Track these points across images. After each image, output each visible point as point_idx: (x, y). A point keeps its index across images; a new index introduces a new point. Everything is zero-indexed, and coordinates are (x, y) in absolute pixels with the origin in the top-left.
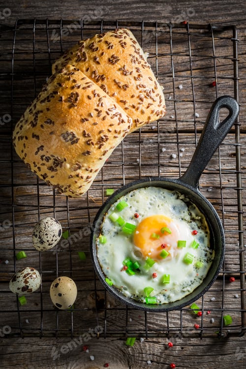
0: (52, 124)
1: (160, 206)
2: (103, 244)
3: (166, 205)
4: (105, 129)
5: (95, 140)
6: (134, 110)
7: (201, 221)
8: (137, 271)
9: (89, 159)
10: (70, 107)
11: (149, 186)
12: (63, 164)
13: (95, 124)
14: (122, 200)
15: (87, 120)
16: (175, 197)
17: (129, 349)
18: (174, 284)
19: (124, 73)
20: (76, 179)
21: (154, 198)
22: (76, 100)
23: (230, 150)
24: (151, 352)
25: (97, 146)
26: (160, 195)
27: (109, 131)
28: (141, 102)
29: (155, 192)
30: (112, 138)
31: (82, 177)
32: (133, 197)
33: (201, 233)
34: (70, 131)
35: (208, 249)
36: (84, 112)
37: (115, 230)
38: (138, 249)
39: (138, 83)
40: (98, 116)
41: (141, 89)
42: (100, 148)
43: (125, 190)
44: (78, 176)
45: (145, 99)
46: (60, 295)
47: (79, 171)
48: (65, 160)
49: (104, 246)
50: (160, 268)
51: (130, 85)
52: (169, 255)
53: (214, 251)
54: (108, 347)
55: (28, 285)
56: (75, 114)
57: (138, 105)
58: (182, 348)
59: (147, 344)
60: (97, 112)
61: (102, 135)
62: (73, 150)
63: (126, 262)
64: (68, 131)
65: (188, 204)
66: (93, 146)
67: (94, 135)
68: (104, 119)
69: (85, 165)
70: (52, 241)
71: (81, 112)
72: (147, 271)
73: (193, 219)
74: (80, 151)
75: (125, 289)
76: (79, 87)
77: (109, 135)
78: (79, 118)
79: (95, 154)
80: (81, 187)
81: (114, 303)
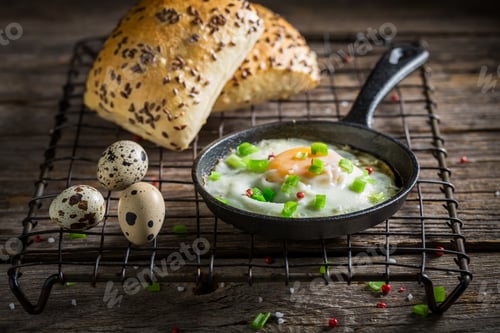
2: (213, 180)
4: (221, 8)
5: (206, 18)
7: (378, 166)
9: (195, 50)
11: (292, 137)
12: (155, 59)
16: (335, 148)
18: (335, 211)
20: (175, 88)
25: (208, 29)
27: (228, 11)
30: (232, 24)
31: (184, 84)
34: (168, 7)
35: (391, 186)
37: (236, 172)
38: (272, 171)
42: (212, 32)
44: (177, 79)
46: (134, 193)
47: (181, 74)
48: (159, 50)
49: (217, 182)
52: (325, 172)
58: (356, 330)
62: (172, 32)
64: (165, 9)
66: (202, 27)
67: (204, 13)
69: (190, 62)
70: (130, 157)
72: (288, 195)
74: (183, 36)
79: (204, 42)
80: (181, 106)
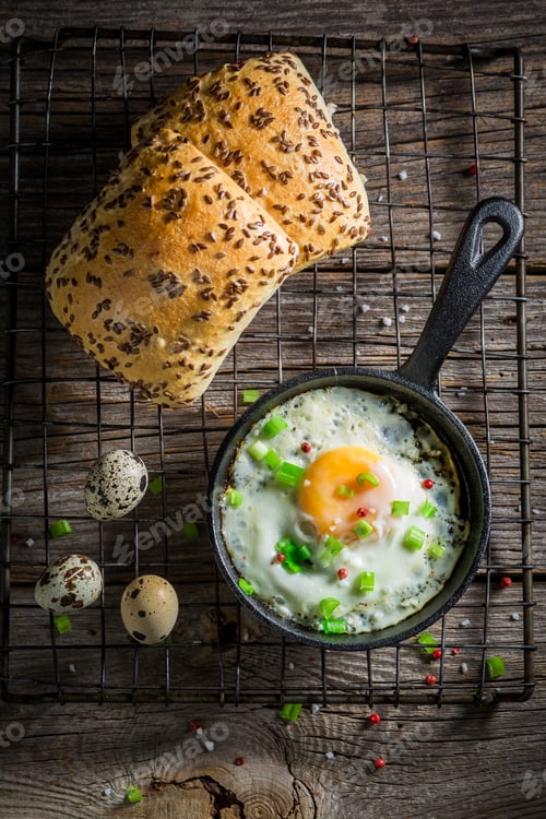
0: (128, 255)
1: (356, 427)
2: (234, 506)
3: (369, 425)
4: (240, 267)
5: (219, 289)
6: (302, 225)
7: (441, 459)
8: (307, 564)
9: (205, 329)
10: (168, 219)
11: (332, 386)
12: (152, 339)
13: (219, 256)
14: (276, 415)
15: (203, 247)
16: (388, 408)
17: (289, 727)
18: (383, 593)
19: (283, 146)
20: (179, 370)
21: (344, 411)
22: (181, 204)
23: (505, 309)
24: (335, 734)
25: (222, 303)
26: (356, 405)
27: (249, 271)
28: (318, 209)
29: (346, 398)
30: (255, 286)
31: (191, 367)
32: (299, 408)
33: (440, 484)
34: (167, 269)
35: (454, 519)
36: (196, 229)
37: (261, 478)
38: (309, 517)
39: (312, 168)
40: (227, 238)
41: (317, 181)
42: (229, 306)
43: (281, 393)
44: (182, 363)
45: (325, 203)
46: (142, 614)
47: (184, 354)
48: (156, 331)
49: (237, 511)
50: (355, 560)
51: (295, 174)
52: (375, 530)
53: (468, 522)
54: (245, 724)
55: (74, 592)
56: (177, 234)
57: (312, 216)
58: (400, 726)
59: (326, 718)
60: (225, 231)
61: (234, 279)
62: (172, 308)
63: (283, 545)
64: (162, 271)
65: (415, 425)
66: (215, 303)
67: (216, 280)
68: (238, 245)
69: (198, 341)
70: (127, 499)
71: (190, 230)
72: (326, 564)
73: (424, 457)
74: (187, 313)
75: (281, 602)
76: (186, 177)
77: (250, 280)
78: (186, 242)
79: (218, 319)
80: (189, 386)
81: (258, 631)
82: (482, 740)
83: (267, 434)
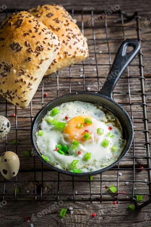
0: (3, 40)
1: (85, 113)
2: (41, 135)
3: (89, 112)
4: (41, 41)
5: (34, 48)
7: (115, 122)
8: (67, 153)
9: (29, 65)
10: (16, 28)
11: (76, 100)
12: (11, 70)
13: (34, 37)
14: (56, 109)
15: (28, 34)
16: (95, 108)
17: (62, 219)
18: (95, 161)
19: (57, 22)
20: (21, 84)
21: (80, 108)
22: (21, 23)
23: (137, 88)
24: (79, 221)
25: (35, 54)
26: (85, 106)
27: (44, 43)
28: (69, 40)
29: (81, 104)
30: (47, 49)
31: (25, 82)
32: (64, 107)
33: (115, 129)
34: (16, 42)
35: (121, 139)
36: (26, 29)
37: (51, 128)
38: (67, 135)
39: (67, 27)
40: (36, 31)
41: (68, 31)
42: (37, 55)
43: (59, 102)
44: (22, 80)
45: (72, 38)
46: (6, 160)
47: (23, 77)
48: (12, 66)
49: (42, 137)
51: (61, 29)
53: (126, 140)
54: (45, 219)
56: (20, 31)
57: (67, 42)
58: (103, 218)
59: (76, 216)
60: (36, 30)
61: (39, 45)
62: (18, 56)
63: (58, 146)
64: (14, 42)
65: (105, 112)
66: (32, 53)
67: (33, 45)
68: (40, 34)
69: (27, 71)
70: (2, 128)
71: (24, 29)
72: (74, 151)
73: (109, 121)
74: (23, 57)
75: (57, 164)
76: (23, 17)
77: (44, 46)
78: (22, 33)
79: (34, 61)
80: (24, 92)
81: (50, 187)
82: (135, 223)
83: (53, 115)
